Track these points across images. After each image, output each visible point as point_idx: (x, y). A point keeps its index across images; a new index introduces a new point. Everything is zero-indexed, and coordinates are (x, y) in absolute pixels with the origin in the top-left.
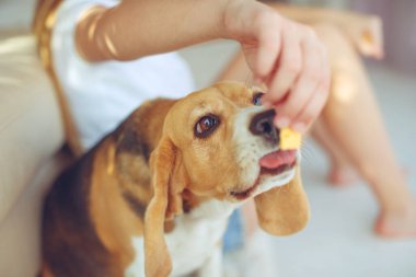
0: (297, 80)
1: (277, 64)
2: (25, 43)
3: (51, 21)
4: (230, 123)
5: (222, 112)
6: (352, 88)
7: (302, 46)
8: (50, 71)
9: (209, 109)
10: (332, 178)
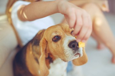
0: (81, 28)
1: (75, 24)
2: (4, 17)
3: (11, 10)
4: (63, 40)
5: (61, 36)
6: (101, 21)
7: (82, 16)
8: (12, 25)
9: (58, 34)
10: (98, 47)
